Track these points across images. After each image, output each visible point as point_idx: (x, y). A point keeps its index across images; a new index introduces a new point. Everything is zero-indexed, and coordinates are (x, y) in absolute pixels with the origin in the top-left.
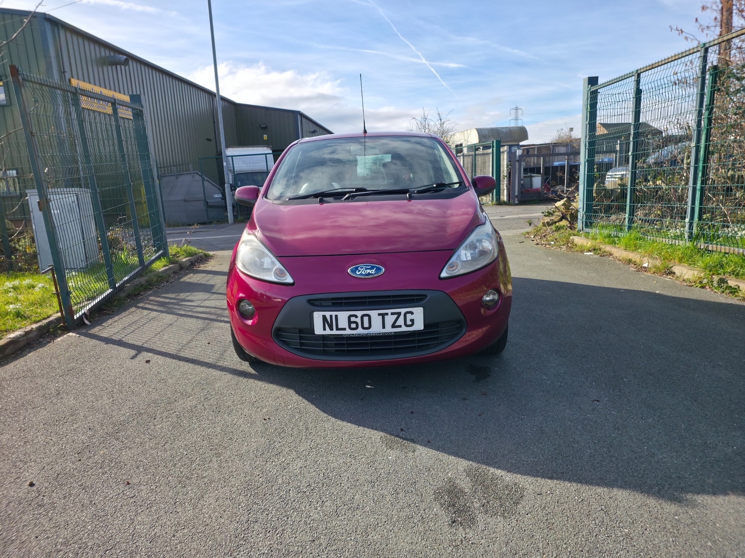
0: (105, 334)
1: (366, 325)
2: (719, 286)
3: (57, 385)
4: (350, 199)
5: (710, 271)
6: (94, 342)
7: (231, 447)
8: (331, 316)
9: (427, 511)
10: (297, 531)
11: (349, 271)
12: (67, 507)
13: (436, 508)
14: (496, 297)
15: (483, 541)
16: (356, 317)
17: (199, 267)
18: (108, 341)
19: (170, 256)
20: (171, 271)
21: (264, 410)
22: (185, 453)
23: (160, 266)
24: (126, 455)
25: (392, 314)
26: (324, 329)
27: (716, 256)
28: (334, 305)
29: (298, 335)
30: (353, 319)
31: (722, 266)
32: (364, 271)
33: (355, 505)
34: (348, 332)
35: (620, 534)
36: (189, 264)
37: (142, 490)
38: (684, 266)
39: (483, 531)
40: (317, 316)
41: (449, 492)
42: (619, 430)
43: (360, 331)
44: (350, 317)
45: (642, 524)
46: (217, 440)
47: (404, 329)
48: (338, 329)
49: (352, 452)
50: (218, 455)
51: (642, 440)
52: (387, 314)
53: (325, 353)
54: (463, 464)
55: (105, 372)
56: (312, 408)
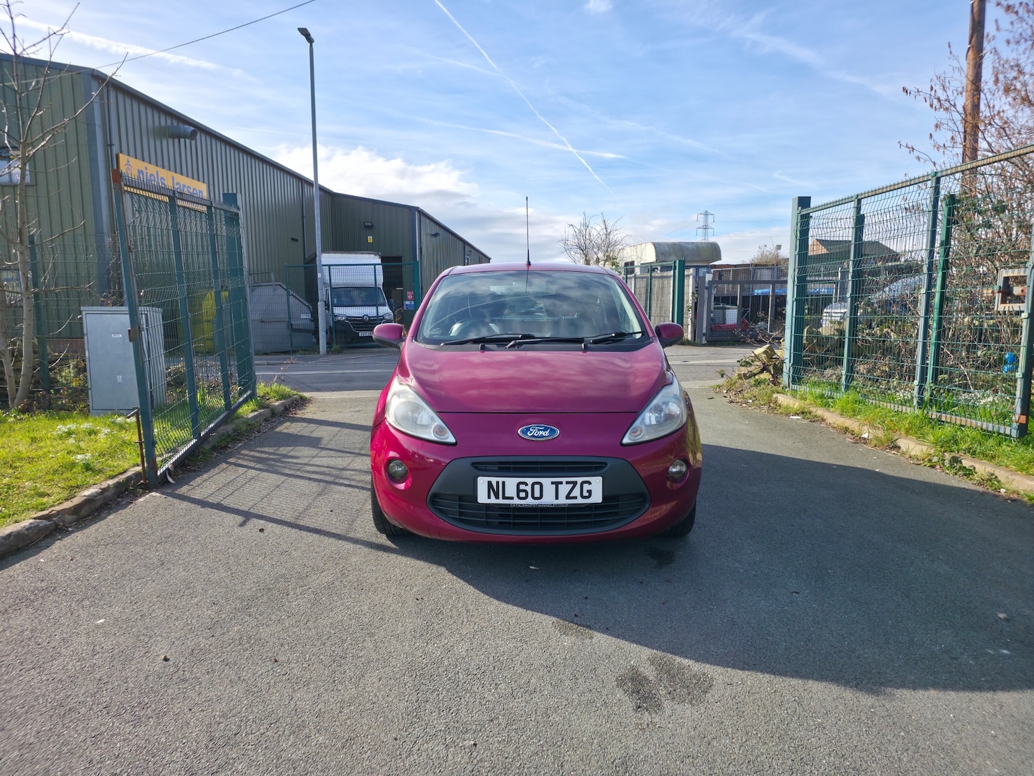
0: (197, 495)
1: (537, 494)
2: (952, 466)
3: (157, 554)
4: (516, 348)
5: (942, 447)
6: (185, 504)
7: (384, 627)
8: (498, 483)
9: (609, 696)
10: (472, 711)
11: (519, 432)
12: (214, 683)
13: (619, 694)
14: (684, 469)
15: (670, 726)
16: (526, 484)
17: (296, 414)
18: (203, 504)
19: (258, 398)
20: (262, 419)
21: (415, 589)
22: (333, 632)
23: (247, 411)
24: (265, 632)
25: (567, 483)
26: (489, 497)
27: (948, 429)
28: (501, 469)
29: (458, 502)
30: (522, 487)
31: (956, 442)
32: (537, 431)
33: (531, 688)
34: (516, 501)
35: (813, 723)
36: (282, 409)
37: (293, 668)
38: (911, 440)
39: (670, 716)
40: (482, 481)
41: (632, 680)
42: (818, 624)
43: (530, 501)
44: (519, 484)
45: (836, 715)
46: (367, 620)
47: (580, 501)
48: (504, 498)
49: (522, 636)
50: (372, 635)
51: (843, 635)
52: (561, 483)
53: (489, 525)
54: (646, 652)
55: (212, 541)
56: (470, 589)
